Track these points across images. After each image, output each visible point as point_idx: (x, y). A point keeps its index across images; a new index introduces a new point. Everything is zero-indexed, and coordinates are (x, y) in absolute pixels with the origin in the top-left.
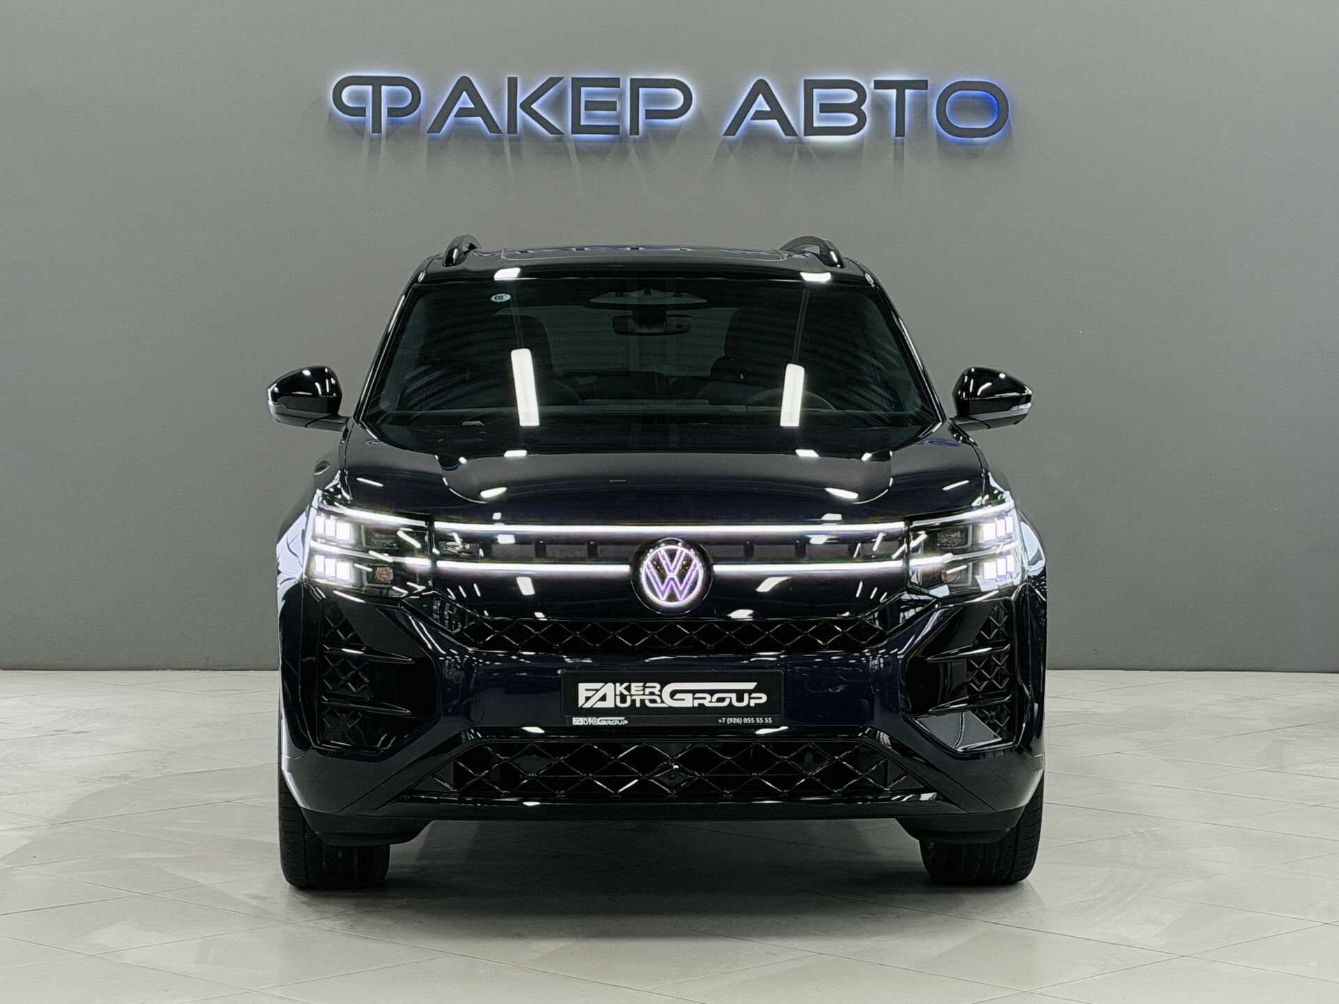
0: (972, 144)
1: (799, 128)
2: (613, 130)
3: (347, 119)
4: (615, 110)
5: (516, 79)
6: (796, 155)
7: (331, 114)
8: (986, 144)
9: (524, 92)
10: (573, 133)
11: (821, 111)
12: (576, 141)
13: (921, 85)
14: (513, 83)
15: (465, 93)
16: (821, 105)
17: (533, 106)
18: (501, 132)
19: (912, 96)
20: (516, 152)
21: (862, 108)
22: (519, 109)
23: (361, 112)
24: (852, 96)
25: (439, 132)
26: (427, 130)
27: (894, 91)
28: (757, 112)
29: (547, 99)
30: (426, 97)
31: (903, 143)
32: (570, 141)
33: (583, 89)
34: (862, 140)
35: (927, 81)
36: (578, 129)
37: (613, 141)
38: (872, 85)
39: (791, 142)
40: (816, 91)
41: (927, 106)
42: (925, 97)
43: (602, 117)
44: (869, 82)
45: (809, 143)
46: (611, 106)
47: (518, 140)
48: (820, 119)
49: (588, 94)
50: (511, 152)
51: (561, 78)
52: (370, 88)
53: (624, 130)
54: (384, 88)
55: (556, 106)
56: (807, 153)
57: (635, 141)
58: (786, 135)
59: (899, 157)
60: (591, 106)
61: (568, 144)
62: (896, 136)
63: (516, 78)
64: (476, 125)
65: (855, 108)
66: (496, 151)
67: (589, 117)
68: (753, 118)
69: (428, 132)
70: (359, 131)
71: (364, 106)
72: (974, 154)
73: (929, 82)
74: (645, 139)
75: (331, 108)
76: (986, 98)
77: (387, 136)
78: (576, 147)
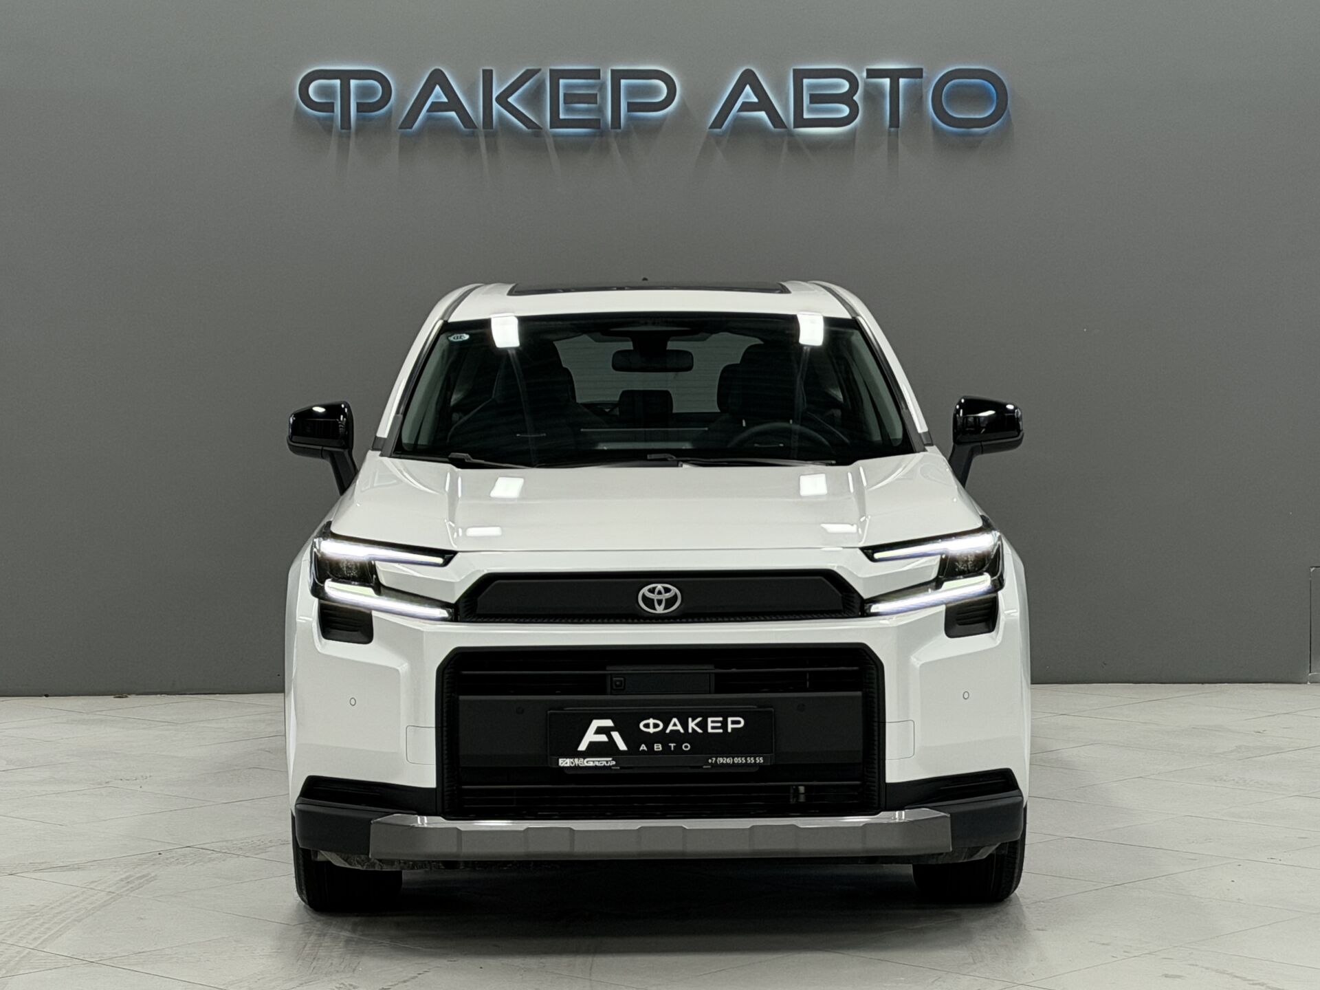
0: (969, 135)
1: (789, 120)
2: (595, 124)
3: (315, 115)
4: (596, 103)
5: (491, 71)
6: (785, 150)
7: (299, 113)
8: (985, 134)
9: (499, 86)
10: (551, 127)
11: (811, 102)
12: (555, 136)
13: (915, 73)
14: (488, 75)
15: (438, 88)
16: (811, 96)
17: (511, 100)
18: (476, 128)
19: (907, 86)
20: (492, 148)
21: (856, 98)
22: (495, 104)
23: (329, 107)
24: (845, 86)
25: (411, 127)
26: (399, 125)
27: (888, 80)
28: (744, 104)
29: (525, 92)
30: (396, 90)
31: (897, 135)
32: (549, 136)
33: (562, 82)
34: (853, 133)
35: (921, 70)
36: (556, 122)
38: (865, 74)
39: (779, 135)
40: (806, 81)
41: (922, 97)
42: (921, 85)
43: (581, 111)
44: (860, 72)
45: (800, 135)
46: (591, 99)
47: (494, 135)
48: (811, 111)
49: (567, 86)
50: (488, 148)
51: (538, 71)
52: (337, 82)
53: (606, 123)
54: (353, 83)
55: (534, 98)
56: (800, 147)
57: (617, 135)
58: (775, 127)
59: (893, 148)
60: (570, 99)
61: (546, 139)
62: (891, 126)
64: (450, 119)
65: (847, 99)
66: (472, 148)
67: (568, 110)
68: (740, 110)
69: (400, 128)
70: (326, 127)
71: (331, 101)
72: (971, 144)
73: (924, 70)
74: (627, 133)
76: (983, 86)
77: (358, 130)
78: (555, 141)
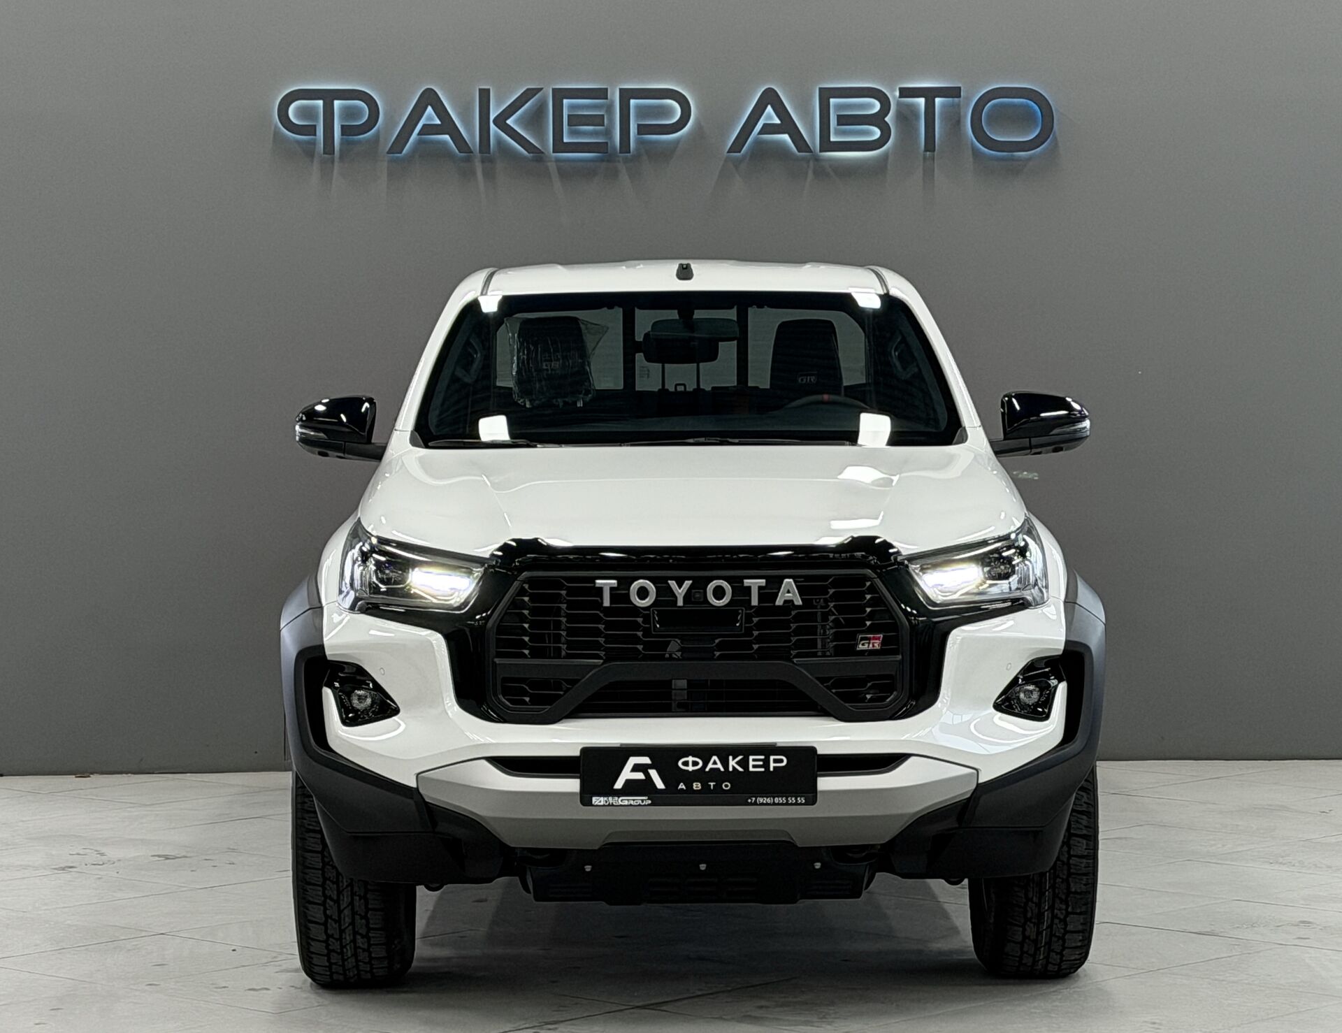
0: (1013, 159)
1: (814, 143)
2: (602, 148)
3: (294, 138)
4: (603, 125)
6: (810, 175)
7: (277, 133)
8: (1030, 159)
9: (498, 106)
10: (554, 152)
11: (839, 124)
12: (558, 160)
13: (953, 92)
14: (485, 95)
15: (430, 108)
16: (839, 117)
17: (509, 122)
18: (472, 152)
19: (943, 106)
20: (489, 175)
21: (887, 119)
22: (492, 125)
23: (311, 130)
24: (877, 106)
25: (401, 153)
26: (387, 149)
27: (922, 101)
28: (765, 125)
29: (525, 113)
30: (385, 114)
31: (934, 159)
32: (551, 161)
33: (565, 101)
34: (885, 157)
35: (959, 88)
36: (559, 146)
37: (602, 160)
38: (897, 94)
39: (803, 159)
40: (832, 100)
41: (959, 118)
42: (959, 105)
43: (588, 133)
44: (895, 90)
45: (827, 160)
47: (492, 160)
48: (838, 133)
49: (572, 107)
50: (485, 174)
51: (539, 90)
52: (320, 103)
53: (614, 147)
54: (337, 103)
55: (535, 120)
56: (825, 172)
58: (799, 151)
59: (929, 174)
60: (575, 120)
61: (549, 164)
62: (926, 150)
63: (488, 90)
64: (444, 143)
65: (877, 120)
66: (467, 174)
67: (573, 133)
68: (761, 133)
70: (308, 151)
71: (314, 124)
72: (1014, 170)
73: (962, 89)
74: (637, 157)
75: (276, 127)
76: (1027, 106)
77: (341, 157)
78: (559, 169)
